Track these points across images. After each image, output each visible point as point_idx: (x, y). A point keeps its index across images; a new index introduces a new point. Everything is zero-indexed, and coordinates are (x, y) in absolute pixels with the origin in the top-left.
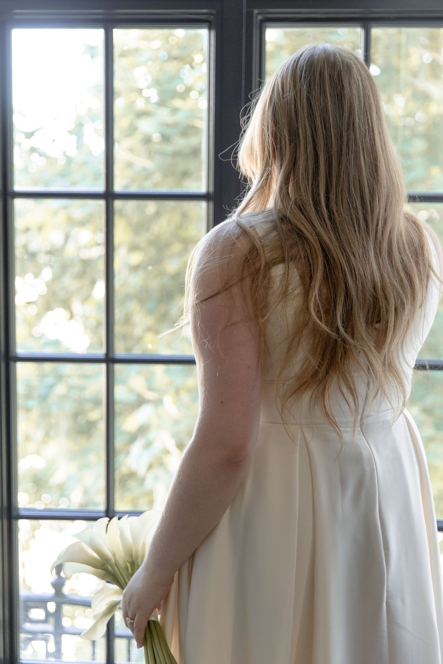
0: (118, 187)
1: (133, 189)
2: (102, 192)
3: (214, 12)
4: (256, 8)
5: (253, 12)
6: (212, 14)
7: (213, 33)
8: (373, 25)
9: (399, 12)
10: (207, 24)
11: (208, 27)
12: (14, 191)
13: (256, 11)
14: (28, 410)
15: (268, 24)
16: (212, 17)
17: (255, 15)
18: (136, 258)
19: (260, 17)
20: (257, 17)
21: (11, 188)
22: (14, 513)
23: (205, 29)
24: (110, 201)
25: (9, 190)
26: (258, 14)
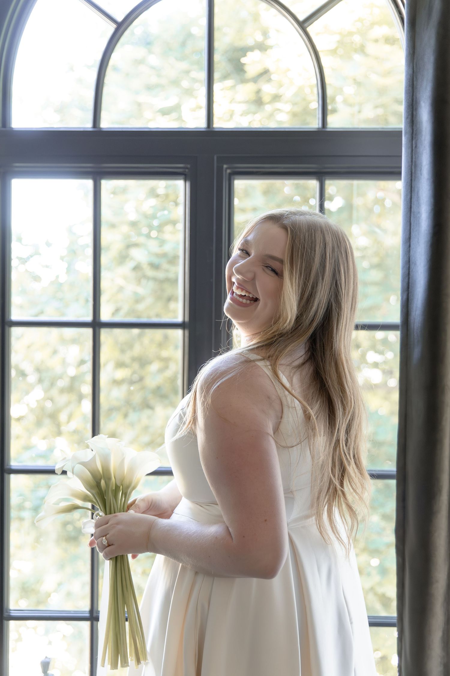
0: (105, 316)
1: (118, 319)
2: (91, 321)
3: (189, 166)
4: (226, 164)
5: (223, 167)
6: (187, 168)
7: (188, 184)
8: (326, 178)
9: (348, 168)
10: (183, 177)
11: (184, 179)
12: (11, 320)
13: (225, 166)
14: (21, 519)
15: (236, 177)
16: (187, 170)
17: (224, 169)
18: (121, 374)
19: (229, 171)
20: (226, 171)
21: (9, 318)
22: (5, 614)
23: (181, 180)
24: (97, 329)
25: (7, 319)
26: (227, 168)
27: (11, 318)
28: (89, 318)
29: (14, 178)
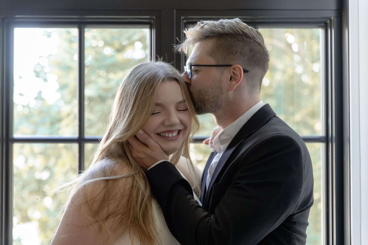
2: (77, 137)
3: (154, 18)
5: (180, 18)
6: (153, 19)
7: (154, 32)
8: (258, 27)
10: (149, 26)
12: (13, 137)
13: (182, 17)
16: (152, 21)
19: (185, 21)
20: (183, 21)
21: (12, 136)
23: (147, 28)
24: (82, 144)
25: (10, 137)
26: (183, 19)
27: (13, 136)
28: (76, 135)
29: (16, 27)
